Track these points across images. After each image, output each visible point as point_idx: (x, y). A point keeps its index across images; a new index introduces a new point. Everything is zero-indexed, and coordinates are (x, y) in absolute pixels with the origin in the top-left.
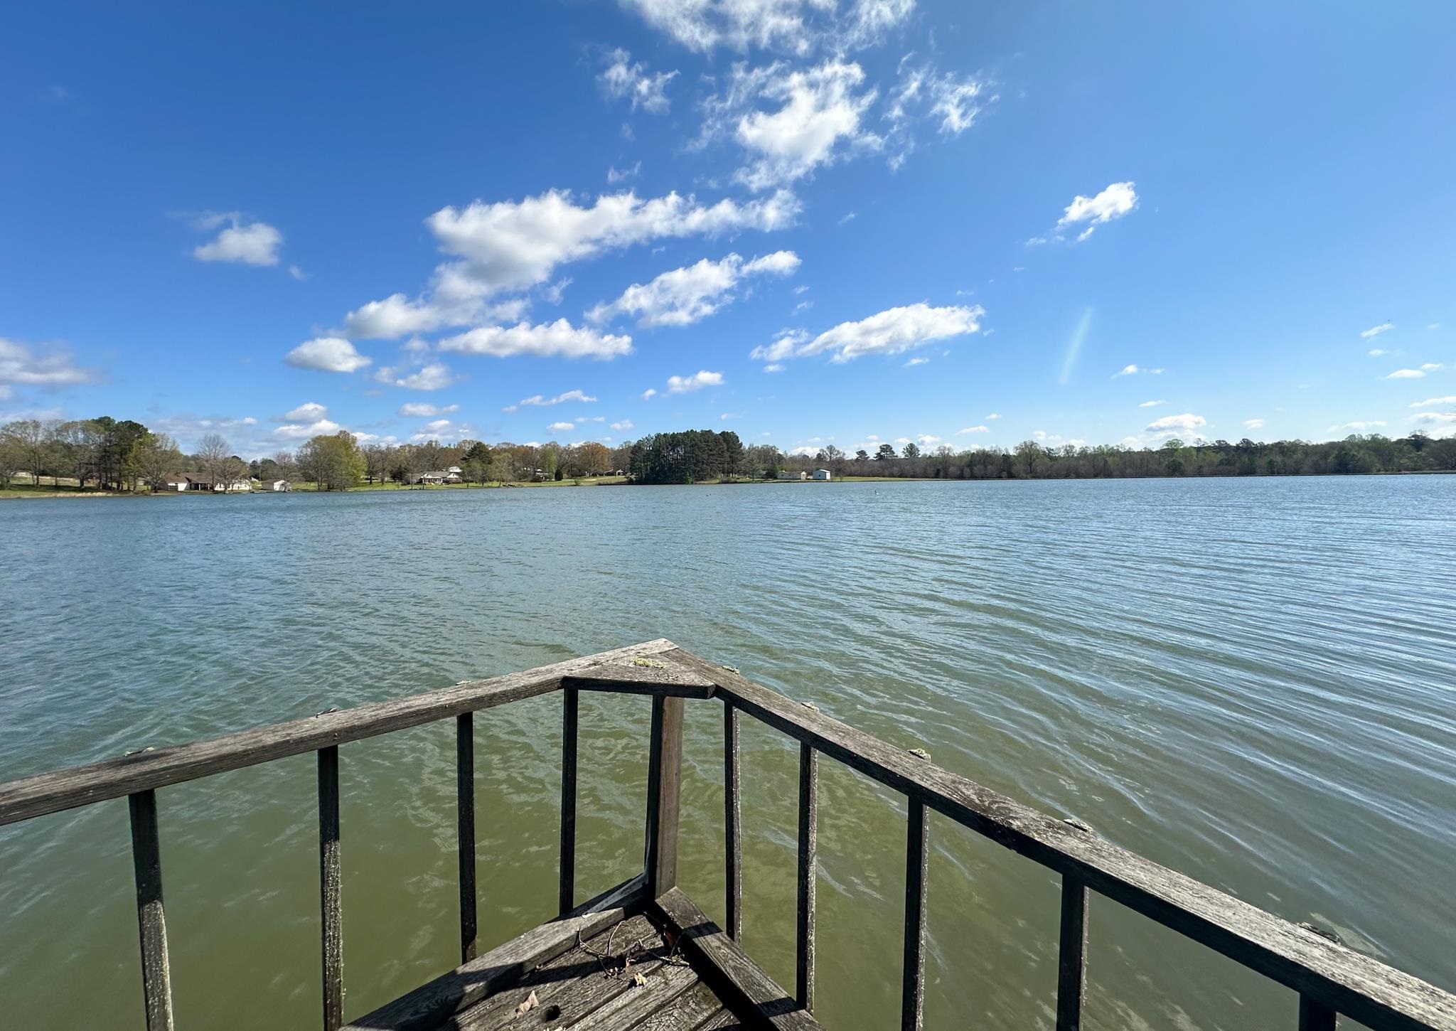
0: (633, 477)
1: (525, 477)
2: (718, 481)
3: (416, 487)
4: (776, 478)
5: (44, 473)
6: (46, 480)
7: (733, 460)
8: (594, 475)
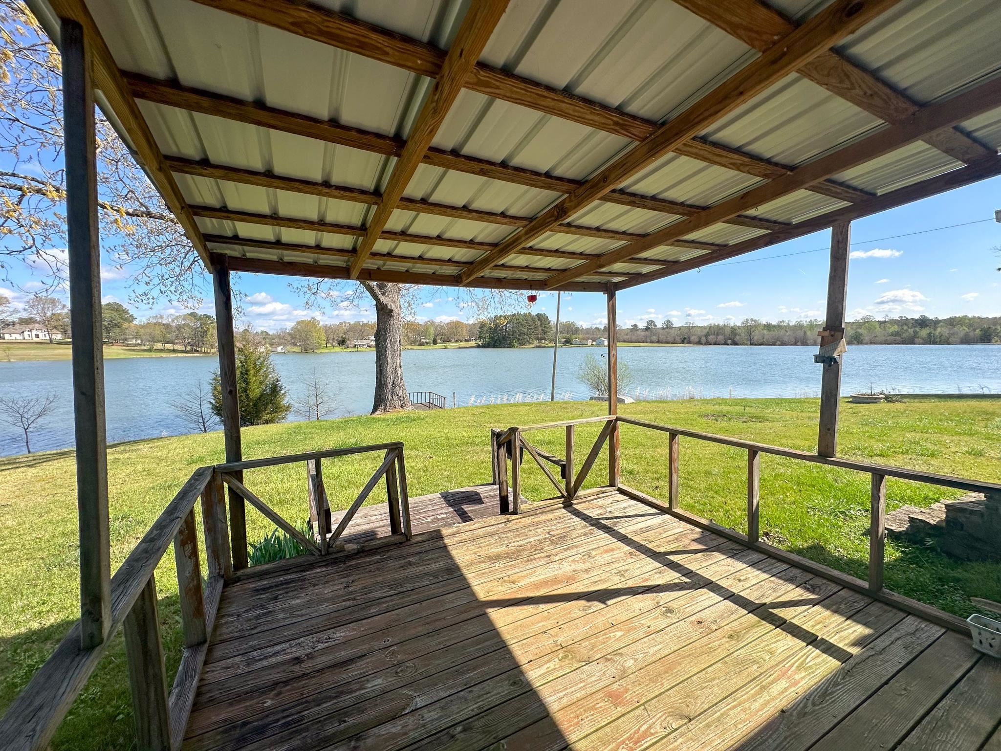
0: (480, 343)
1: (415, 342)
2: (533, 346)
3: (353, 350)
4: (572, 344)
5: (168, 343)
6: (169, 346)
7: (545, 332)
8: (457, 341)
